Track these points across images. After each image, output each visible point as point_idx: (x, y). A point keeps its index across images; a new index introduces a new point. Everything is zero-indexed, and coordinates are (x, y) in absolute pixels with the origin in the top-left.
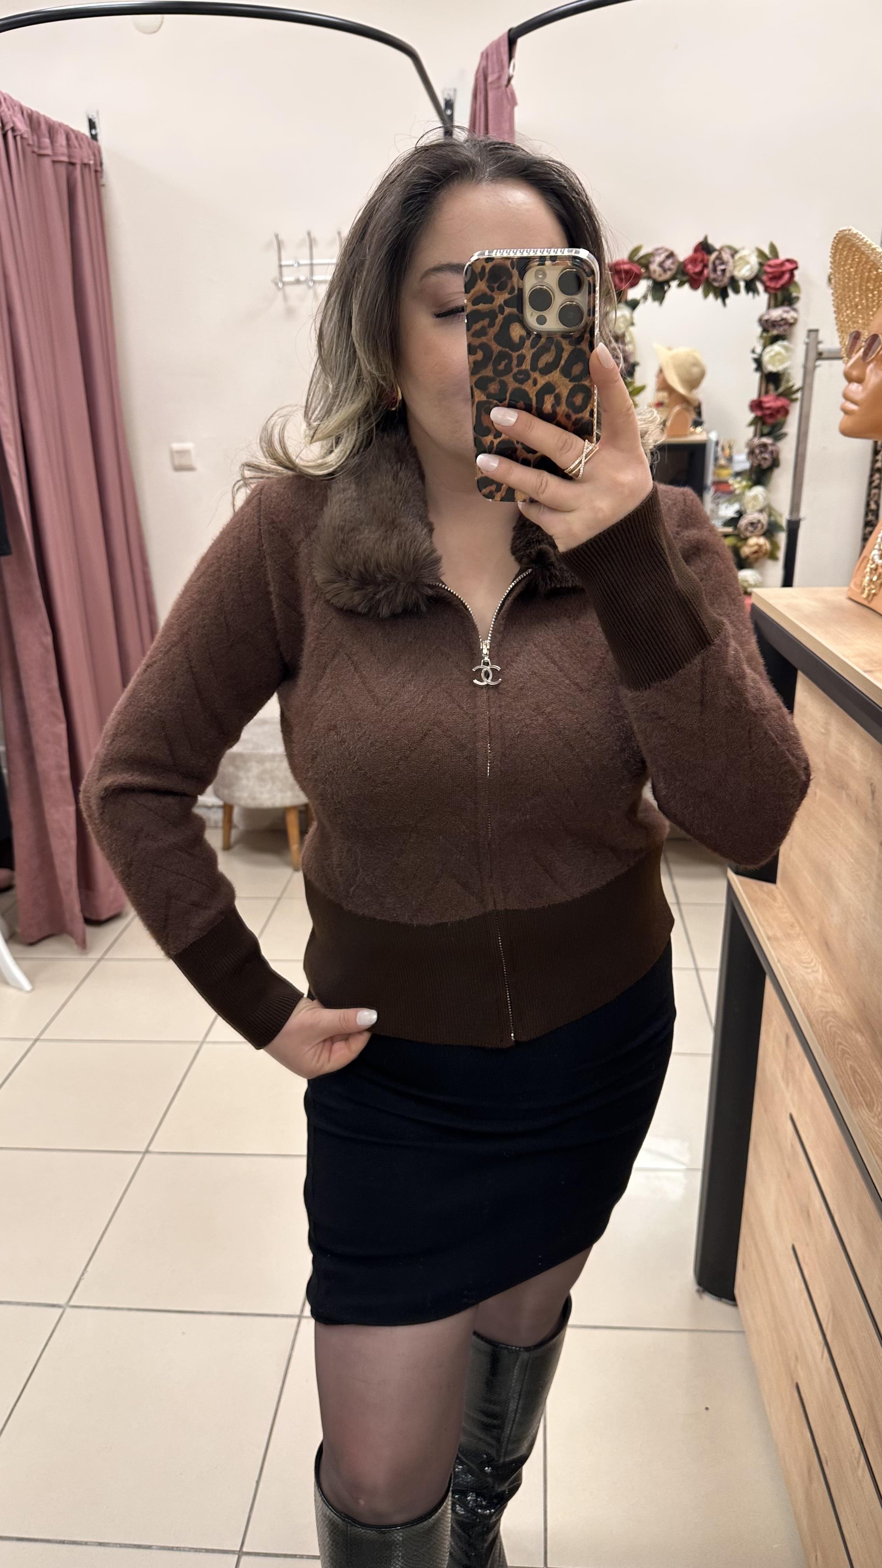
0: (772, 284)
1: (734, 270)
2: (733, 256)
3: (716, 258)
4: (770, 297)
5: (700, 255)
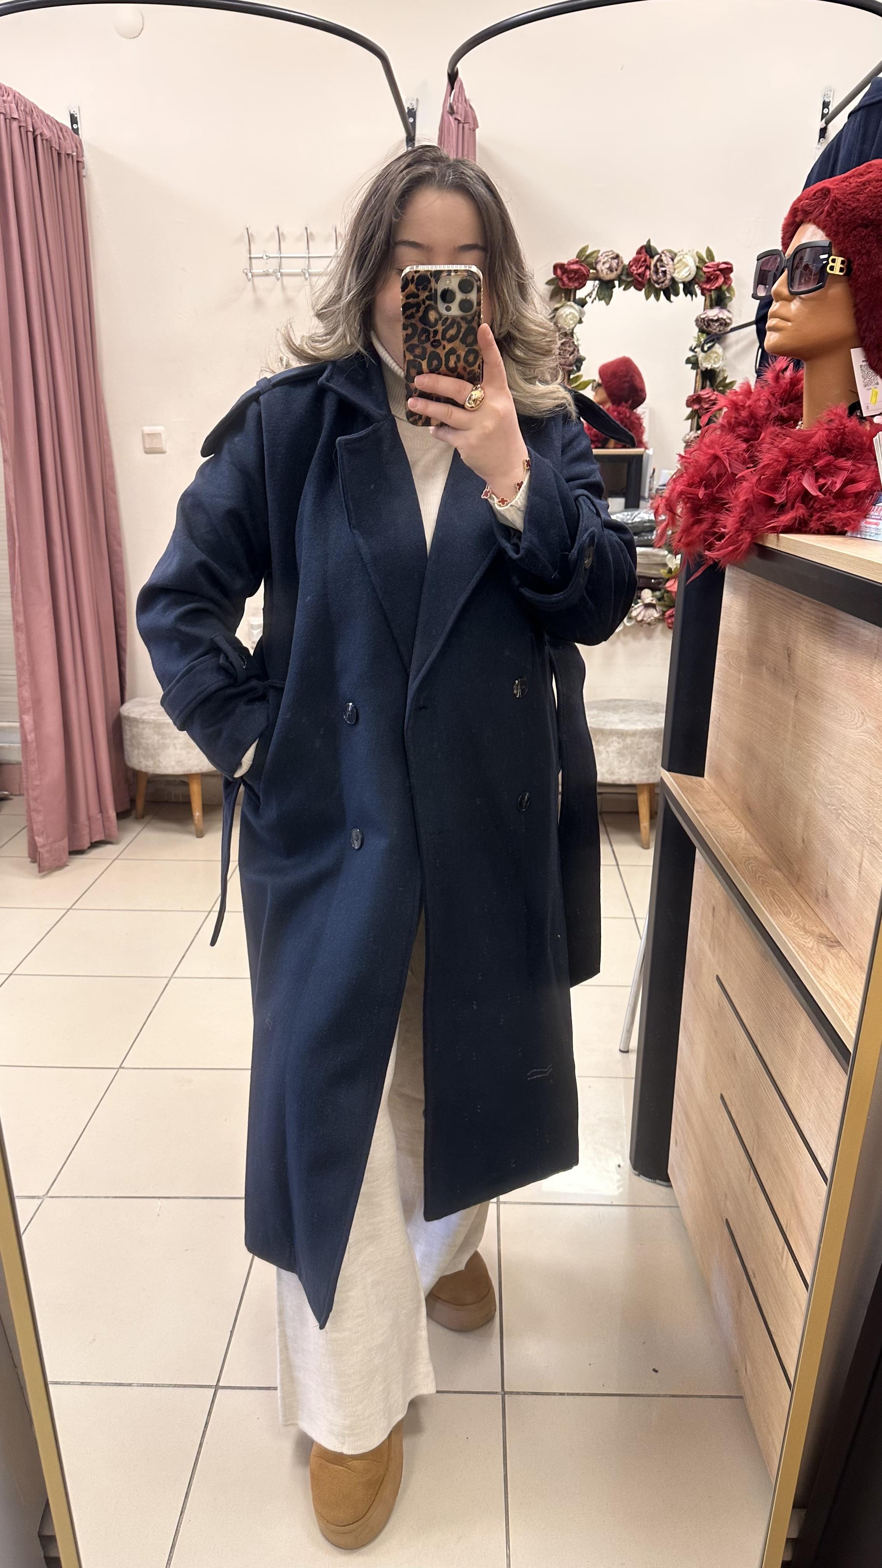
0: (708, 287)
1: (674, 273)
2: (673, 260)
3: (658, 261)
4: (705, 300)
5: (643, 257)
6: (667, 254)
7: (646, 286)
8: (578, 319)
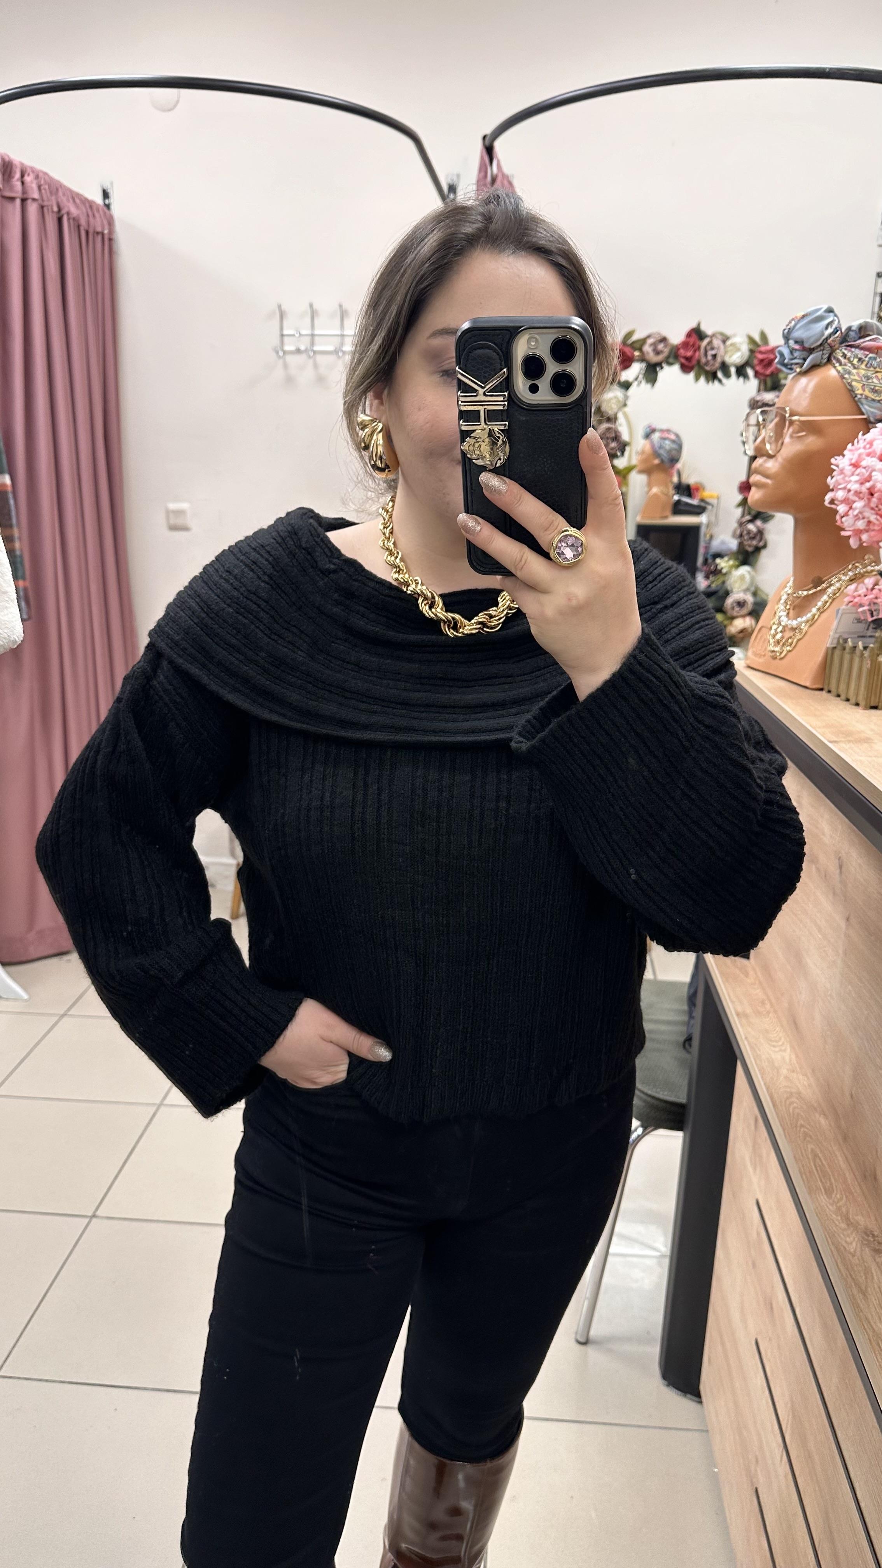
0: (762, 370)
1: (725, 355)
2: (724, 342)
3: (710, 343)
4: (760, 383)
5: (692, 340)
6: (720, 337)
7: (696, 369)
8: (623, 403)
